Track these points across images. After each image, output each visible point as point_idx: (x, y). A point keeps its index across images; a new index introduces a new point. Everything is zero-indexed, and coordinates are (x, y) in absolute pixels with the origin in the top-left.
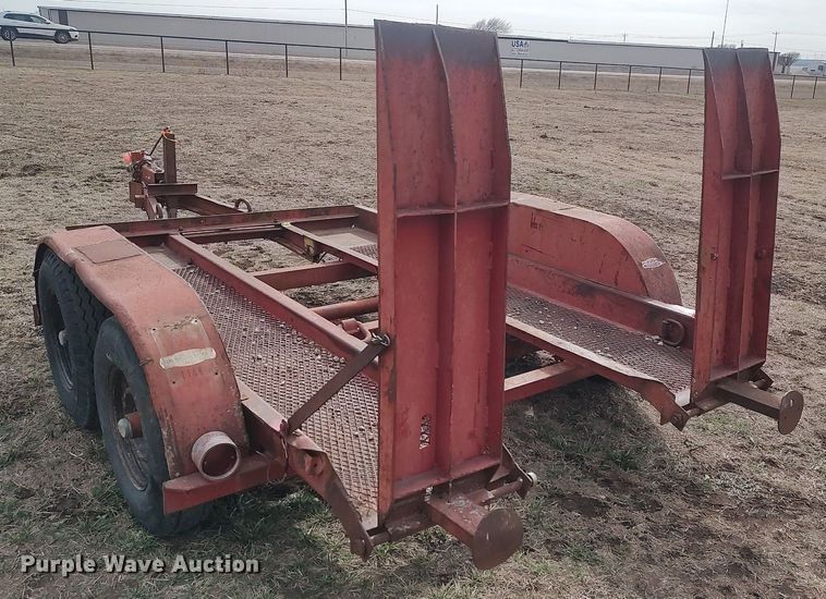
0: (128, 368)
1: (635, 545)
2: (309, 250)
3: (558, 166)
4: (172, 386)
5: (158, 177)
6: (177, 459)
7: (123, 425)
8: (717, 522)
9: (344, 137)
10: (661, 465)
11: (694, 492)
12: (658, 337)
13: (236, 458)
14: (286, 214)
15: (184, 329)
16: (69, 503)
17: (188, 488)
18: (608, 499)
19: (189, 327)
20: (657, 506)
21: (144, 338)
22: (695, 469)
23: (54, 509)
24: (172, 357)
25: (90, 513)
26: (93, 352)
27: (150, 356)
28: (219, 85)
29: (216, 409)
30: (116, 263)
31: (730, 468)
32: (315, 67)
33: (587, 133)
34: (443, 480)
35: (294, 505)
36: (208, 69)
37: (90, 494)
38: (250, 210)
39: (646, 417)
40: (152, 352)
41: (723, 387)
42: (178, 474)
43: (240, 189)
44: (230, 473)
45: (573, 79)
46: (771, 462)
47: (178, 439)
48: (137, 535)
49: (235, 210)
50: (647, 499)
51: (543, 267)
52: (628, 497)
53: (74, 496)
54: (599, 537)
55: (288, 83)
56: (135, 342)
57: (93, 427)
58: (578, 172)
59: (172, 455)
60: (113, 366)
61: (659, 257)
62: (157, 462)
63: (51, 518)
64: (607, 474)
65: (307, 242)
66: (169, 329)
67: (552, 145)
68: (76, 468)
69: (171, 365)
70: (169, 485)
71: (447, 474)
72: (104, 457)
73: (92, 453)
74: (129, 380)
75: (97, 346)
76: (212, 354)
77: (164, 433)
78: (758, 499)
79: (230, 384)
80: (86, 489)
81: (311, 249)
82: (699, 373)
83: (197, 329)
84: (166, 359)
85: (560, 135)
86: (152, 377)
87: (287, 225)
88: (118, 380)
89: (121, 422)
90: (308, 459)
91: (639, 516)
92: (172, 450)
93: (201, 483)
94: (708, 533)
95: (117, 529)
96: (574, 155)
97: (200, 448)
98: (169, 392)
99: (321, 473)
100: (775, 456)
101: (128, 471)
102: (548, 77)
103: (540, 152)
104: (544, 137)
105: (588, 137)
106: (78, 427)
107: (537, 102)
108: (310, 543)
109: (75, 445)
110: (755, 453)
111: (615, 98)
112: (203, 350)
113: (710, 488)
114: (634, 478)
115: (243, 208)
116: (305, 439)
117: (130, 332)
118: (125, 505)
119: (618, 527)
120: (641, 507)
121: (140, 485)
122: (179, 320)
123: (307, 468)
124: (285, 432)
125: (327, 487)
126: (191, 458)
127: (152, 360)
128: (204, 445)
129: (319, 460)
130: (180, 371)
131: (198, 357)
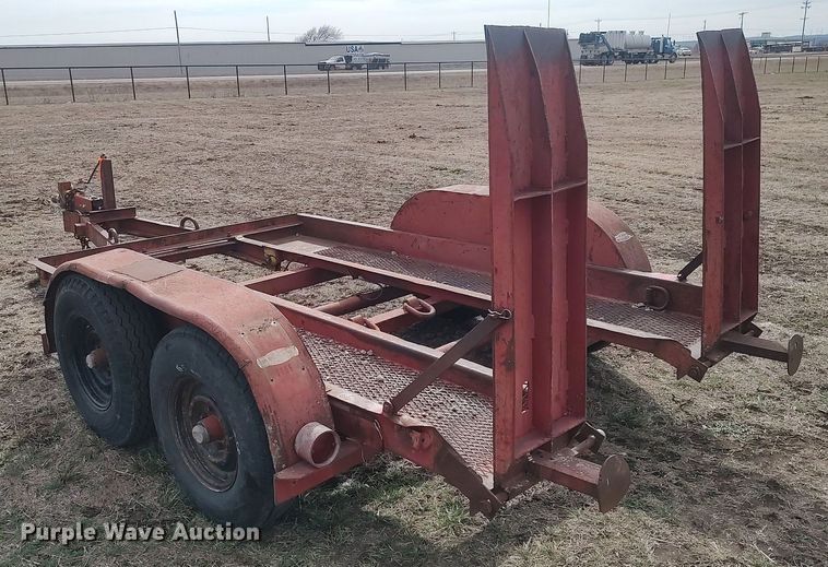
1: (676, 491)
2: (270, 260)
3: (439, 164)
4: (271, 383)
5: (95, 204)
6: (284, 451)
7: (199, 431)
8: (732, 463)
9: (222, 153)
10: (660, 421)
11: (701, 440)
12: (642, 304)
13: (335, 445)
14: (238, 228)
15: (267, 331)
17: (300, 477)
18: (629, 455)
19: (270, 328)
20: (675, 457)
21: (237, 342)
22: (691, 422)
24: (266, 357)
27: (247, 358)
28: (70, 114)
29: (309, 402)
30: (165, 279)
31: (721, 417)
32: (157, 88)
33: (451, 130)
34: (546, 440)
35: (352, 492)
36: (52, 98)
38: (197, 228)
39: (629, 381)
40: (248, 353)
41: (726, 339)
42: (284, 466)
43: (144, 211)
44: (332, 459)
45: (416, 80)
46: (754, 408)
47: (283, 432)
49: (181, 229)
50: (664, 451)
52: (646, 451)
54: (639, 487)
55: (138, 105)
56: (229, 347)
58: (461, 167)
59: (278, 449)
60: (182, 375)
61: (629, 231)
64: (617, 434)
65: (267, 253)
66: (255, 332)
67: (422, 144)
68: (128, 483)
69: (267, 364)
70: (281, 475)
71: (547, 434)
76: (296, 352)
77: (270, 428)
78: (758, 441)
79: (316, 377)
81: (272, 259)
82: (709, 328)
83: (277, 330)
84: (261, 359)
85: (427, 134)
86: (253, 378)
87: (240, 238)
88: (180, 391)
90: (416, 436)
91: (664, 466)
92: (277, 443)
93: (310, 471)
94: (729, 474)
96: (448, 152)
97: (305, 438)
98: (270, 389)
99: (430, 447)
100: (755, 402)
101: (197, 477)
102: (391, 80)
103: (416, 151)
104: (413, 137)
105: (454, 134)
107: (389, 105)
108: (383, 522)
110: (739, 402)
111: (463, 95)
112: (288, 349)
113: (711, 436)
114: (642, 435)
115: (189, 226)
116: (407, 418)
117: (221, 338)
119: (652, 477)
120: (661, 459)
121: (218, 488)
122: (260, 323)
123: (416, 444)
124: (388, 413)
125: (437, 459)
126: (294, 449)
127: (251, 362)
128: (309, 435)
129: (426, 435)
130: (275, 370)
131: (284, 355)
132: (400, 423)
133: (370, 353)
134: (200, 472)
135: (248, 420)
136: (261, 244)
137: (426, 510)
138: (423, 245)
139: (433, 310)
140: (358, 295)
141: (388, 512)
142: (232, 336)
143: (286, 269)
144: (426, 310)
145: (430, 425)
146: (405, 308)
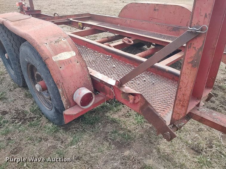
0: (37, 63)
2: (80, 26)
4: (60, 69)
5: (28, 8)
6: (68, 101)
7: (38, 87)
13: (93, 98)
14: (71, 16)
15: (60, 43)
16: (22, 115)
19: (61, 42)
21: (42, 48)
23: (17, 118)
24: (58, 56)
25: (30, 118)
26: (19, 60)
27: (47, 56)
29: (80, 78)
37: (29, 111)
40: (48, 54)
42: (68, 107)
44: (91, 104)
47: (67, 92)
48: (50, 125)
51: (159, 24)
53: (23, 112)
56: (38, 50)
57: (25, 86)
59: (65, 100)
60: (28, 63)
62: (57, 102)
63: (16, 122)
65: (79, 24)
66: (53, 43)
68: (21, 101)
69: (58, 59)
70: (66, 112)
72: (31, 97)
73: (26, 95)
74: (38, 68)
75: (20, 56)
76: (74, 54)
79: (84, 66)
80: (27, 109)
81: (81, 26)
83: (65, 43)
84: (55, 57)
86: (50, 66)
87: (71, 19)
88: (32, 69)
89: (36, 86)
92: (65, 97)
93: (80, 110)
95: (42, 124)
97: (78, 95)
98: (59, 72)
99: (138, 103)
101: (42, 102)
106: (19, 87)
108: (114, 121)
109: (20, 93)
112: (70, 52)
115: (56, 16)
117: (35, 45)
118: (43, 114)
121: (48, 108)
122: (56, 39)
123: (131, 101)
124: (118, 85)
125: (142, 108)
126: (73, 100)
127: (49, 58)
128: (79, 94)
129: (136, 97)
130: (62, 62)
131: (68, 55)
132: (124, 91)
133: (110, 56)
134: (43, 100)
135: (52, 85)
136: (77, 21)
137: (130, 116)
138: (128, 22)
139: (132, 42)
140: (107, 38)
141: (116, 116)
142: (40, 45)
143: (85, 29)
144: (130, 42)
145: (139, 93)
146: (123, 41)
